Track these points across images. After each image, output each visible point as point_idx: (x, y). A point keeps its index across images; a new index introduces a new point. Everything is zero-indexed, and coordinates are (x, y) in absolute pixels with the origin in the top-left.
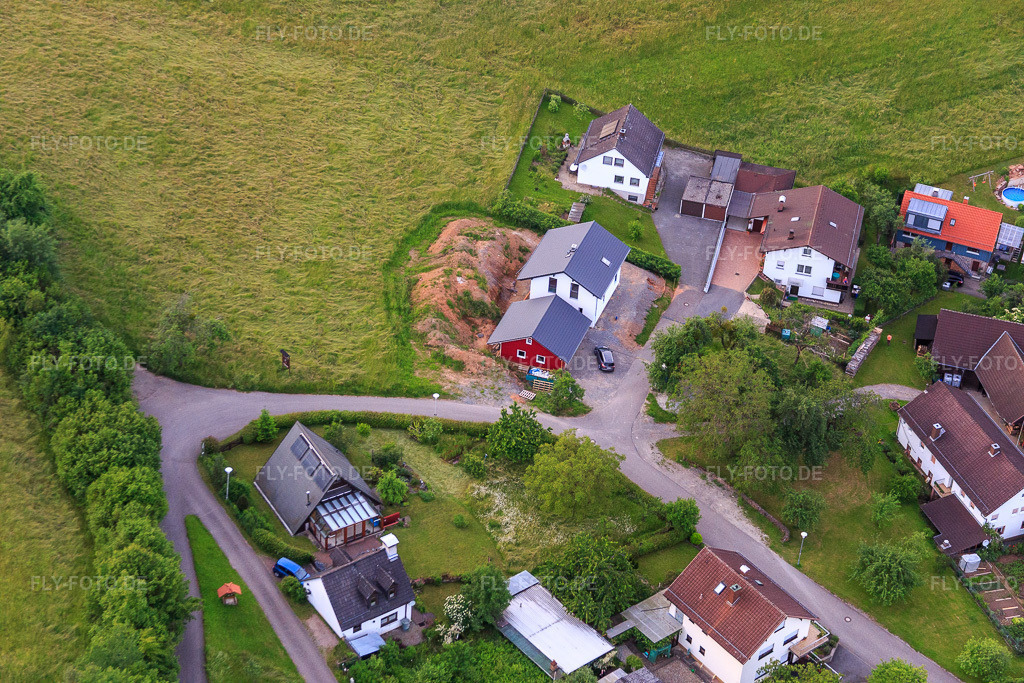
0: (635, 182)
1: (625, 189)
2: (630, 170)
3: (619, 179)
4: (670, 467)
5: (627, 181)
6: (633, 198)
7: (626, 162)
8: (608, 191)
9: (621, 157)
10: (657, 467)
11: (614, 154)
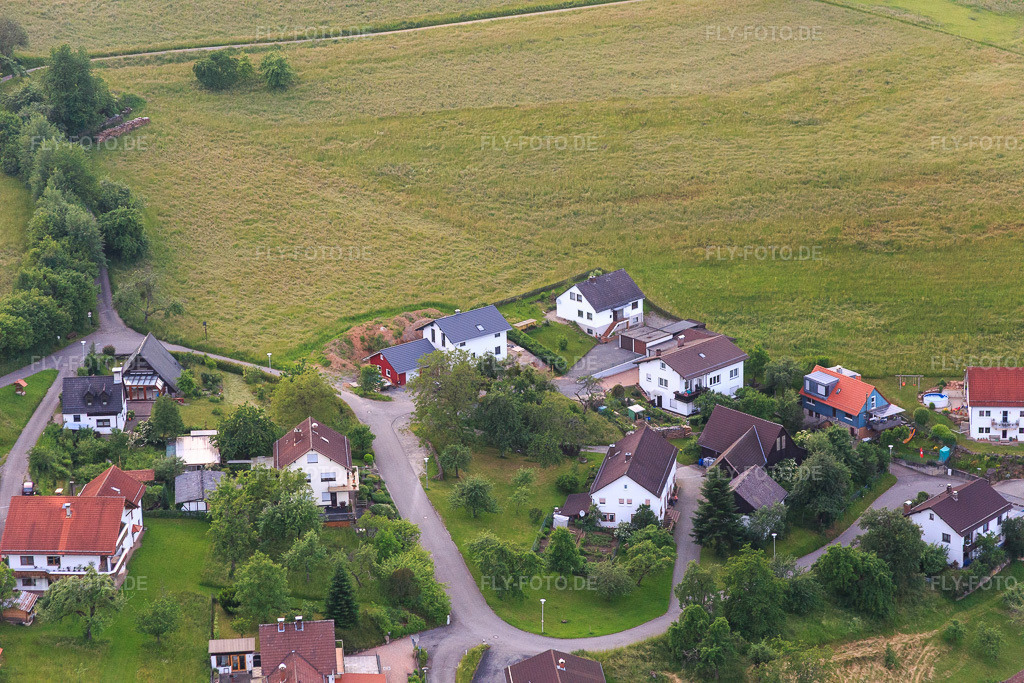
0: (589, 316)
1: (583, 322)
2: (586, 306)
3: (580, 314)
4: (406, 433)
5: (585, 315)
6: (590, 331)
7: (583, 298)
8: (575, 324)
9: (580, 293)
10: (396, 431)
11: (575, 290)
